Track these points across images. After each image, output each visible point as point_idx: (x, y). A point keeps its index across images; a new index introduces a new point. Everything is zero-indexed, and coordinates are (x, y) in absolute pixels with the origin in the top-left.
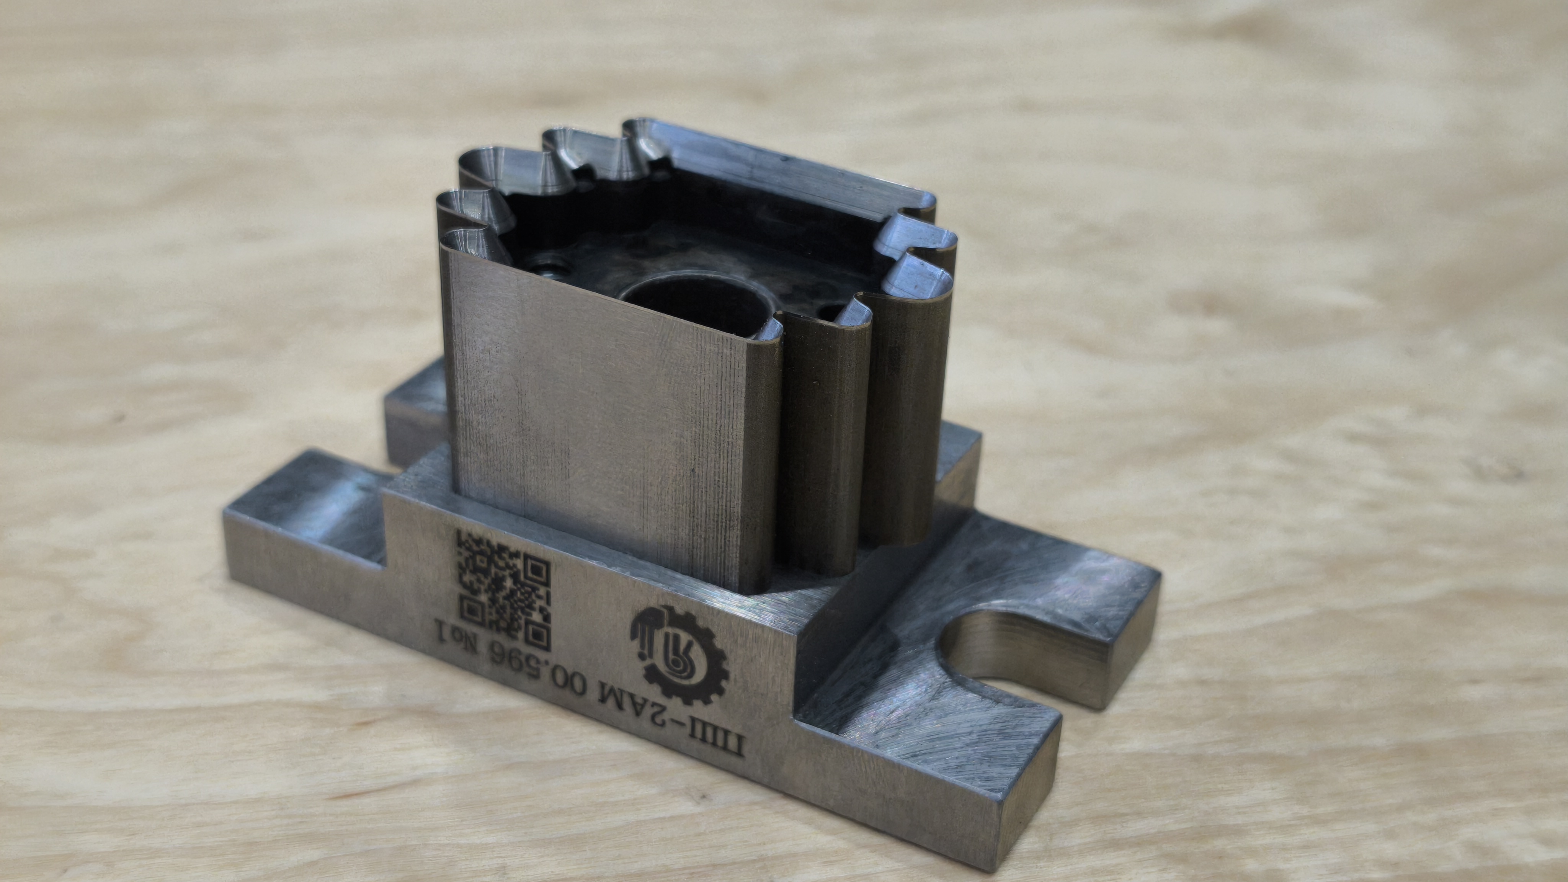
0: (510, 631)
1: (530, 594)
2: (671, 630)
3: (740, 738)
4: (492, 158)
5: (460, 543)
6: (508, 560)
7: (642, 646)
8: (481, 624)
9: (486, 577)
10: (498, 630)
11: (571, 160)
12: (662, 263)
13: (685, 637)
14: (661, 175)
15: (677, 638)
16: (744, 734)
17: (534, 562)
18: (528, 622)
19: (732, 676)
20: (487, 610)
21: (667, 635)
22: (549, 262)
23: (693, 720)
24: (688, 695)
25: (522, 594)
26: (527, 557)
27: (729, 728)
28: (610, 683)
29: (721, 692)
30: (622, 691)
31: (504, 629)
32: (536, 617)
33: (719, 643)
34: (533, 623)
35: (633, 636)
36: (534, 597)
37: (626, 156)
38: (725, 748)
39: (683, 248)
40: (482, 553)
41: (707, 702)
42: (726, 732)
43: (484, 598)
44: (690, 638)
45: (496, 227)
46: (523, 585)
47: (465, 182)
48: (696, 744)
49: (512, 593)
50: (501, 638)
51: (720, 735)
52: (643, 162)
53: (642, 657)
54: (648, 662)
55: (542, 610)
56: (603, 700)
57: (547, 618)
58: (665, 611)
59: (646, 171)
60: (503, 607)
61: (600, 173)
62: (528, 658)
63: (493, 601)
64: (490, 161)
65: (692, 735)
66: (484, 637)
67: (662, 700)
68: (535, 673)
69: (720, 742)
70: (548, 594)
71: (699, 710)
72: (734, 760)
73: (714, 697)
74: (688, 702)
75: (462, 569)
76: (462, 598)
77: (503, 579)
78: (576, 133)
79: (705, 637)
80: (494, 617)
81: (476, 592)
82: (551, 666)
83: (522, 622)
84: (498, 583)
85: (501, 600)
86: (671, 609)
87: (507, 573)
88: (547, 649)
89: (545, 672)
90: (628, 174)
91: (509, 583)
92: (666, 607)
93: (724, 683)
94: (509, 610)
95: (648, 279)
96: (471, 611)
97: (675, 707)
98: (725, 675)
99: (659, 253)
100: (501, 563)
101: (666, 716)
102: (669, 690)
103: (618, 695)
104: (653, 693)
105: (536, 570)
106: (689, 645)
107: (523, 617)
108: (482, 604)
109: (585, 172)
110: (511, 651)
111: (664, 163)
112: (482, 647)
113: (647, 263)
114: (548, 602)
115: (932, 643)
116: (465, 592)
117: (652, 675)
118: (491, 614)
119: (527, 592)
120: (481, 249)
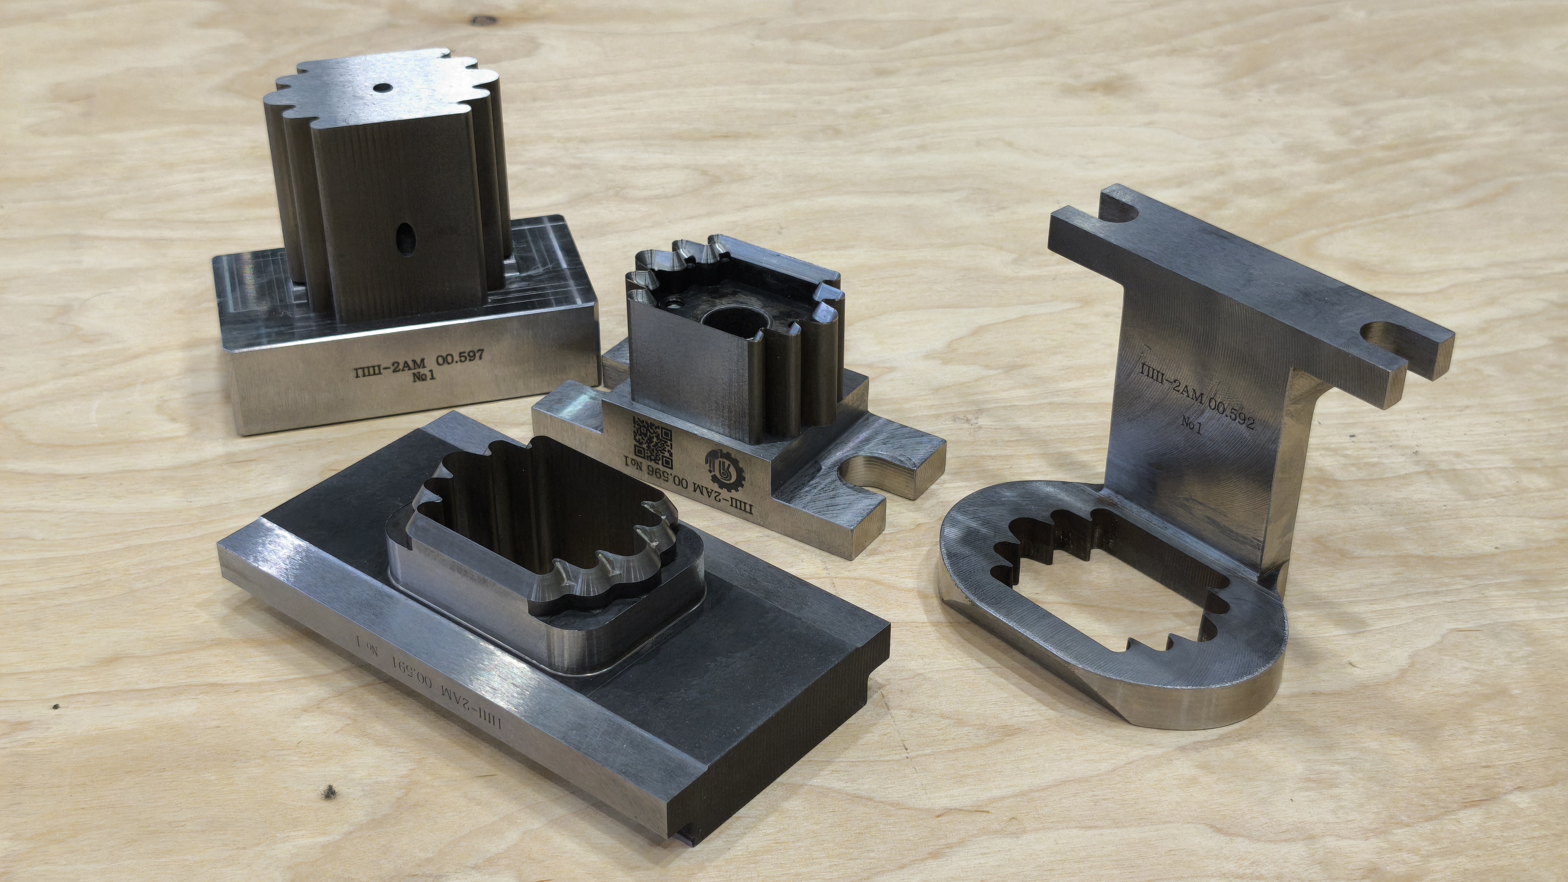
0: (656, 461)
1: (664, 444)
2: (721, 460)
3: (751, 506)
4: (649, 255)
5: (635, 422)
6: (655, 430)
7: (710, 467)
8: (644, 458)
9: (645, 437)
10: (651, 460)
11: (685, 254)
12: (724, 301)
13: (727, 463)
14: (725, 260)
15: (724, 463)
16: (752, 504)
17: (665, 431)
18: (663, 456)
19: (746, 479)
20: (646, 451)
21: (720, 461)
22: (675, 299)
23: (732, 498)
24: (730, 488)
25: (661, 444)
26: (662, 428)
27: (746, 502)
28: (698, 483)
29: (742, 486)
30: (702, 487)
31: (653, 460)
32: (667, 454)
33: (741, 465)
34: (665, 457)
35: (706, 463)
36: (665, 446)
37: (710, 252)
38: (745, 510)
39: (734, 293)
40: (644, 426)
41: (737, 490)
42: (745, 503)
43: (645, 446)
44: (729, 463)
45: (651, 287)
46: (661, 440)
47: (639, 267)
48: (734, 509)
49: (657, 444)
50: (652, 464)
51: (743, 505)
52: (717, 255)
53: (710, 471)
54: (713, 474)
55: (669, 451)
56: (695, 491)
57: (671, 455)
58: (719, 451)
59: (719, 259)
60: (653, 450)
61: (697, 261)
62: (664, 472)
63: (649, 447)
64: (648, 256)
65: (732, 505)
66: (645, 463)
67: (719, 490)
68: (666, 479)
69: (743, 508)
70: (671, 444)
71: (734, 494)
72: (749, 515)
73: (740, 488)
74: (729, 491)
75: (635, 434)
76: (635, 446)
77: (653, 438)
78: (687, 241)
79: (735, 462)
80: (649, 454)
81: (641, 443)
82: (673, 475)
83: (661, 457)
84: (650, 440)
85: (652, 447)
86: (721, 451)
87: (654, 435)
88: (672, 468)
89: (671, 478)
90: (711, 261)
91: (655, 440)
92: (719, 450)
93: (743, 482)
94: (655, 452)
95: (717, 308)
96: (640, 452)
97: (724, 493)
98: (744, 479)
99: (723, 296)
100: (652, 431)
101: (720, 497)
102: (722, 485)
103: (701, 488)
104: (715, 487)
105: (666, 434)
106: (729, 465)
107: (661, 454)
108: (644, 449)
109: (691, 259)
110: (657, 469)
111: (727, 255)
112: (644, 468)
113: (717, 301)
114: (671, 448)
115: (836, 469)
116: (638, 444)
117: (714, 479)
118: (647, 453)
119: (662, 443)
120: (644, 298)
